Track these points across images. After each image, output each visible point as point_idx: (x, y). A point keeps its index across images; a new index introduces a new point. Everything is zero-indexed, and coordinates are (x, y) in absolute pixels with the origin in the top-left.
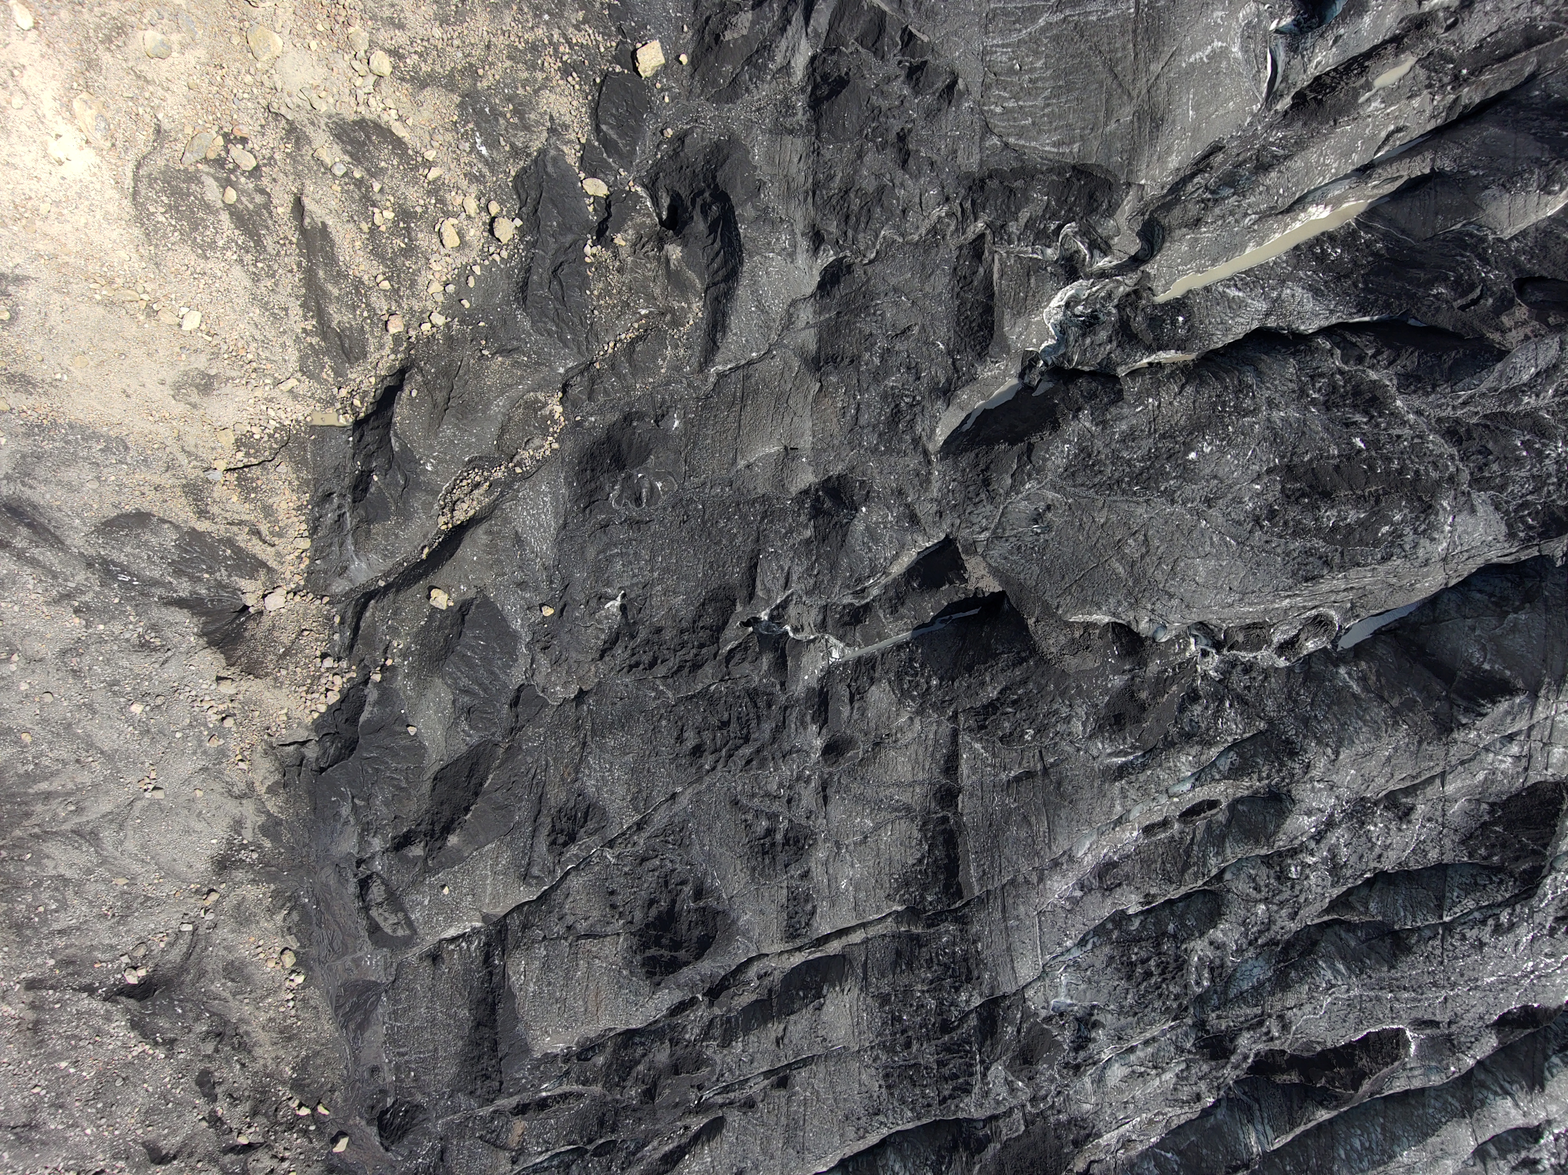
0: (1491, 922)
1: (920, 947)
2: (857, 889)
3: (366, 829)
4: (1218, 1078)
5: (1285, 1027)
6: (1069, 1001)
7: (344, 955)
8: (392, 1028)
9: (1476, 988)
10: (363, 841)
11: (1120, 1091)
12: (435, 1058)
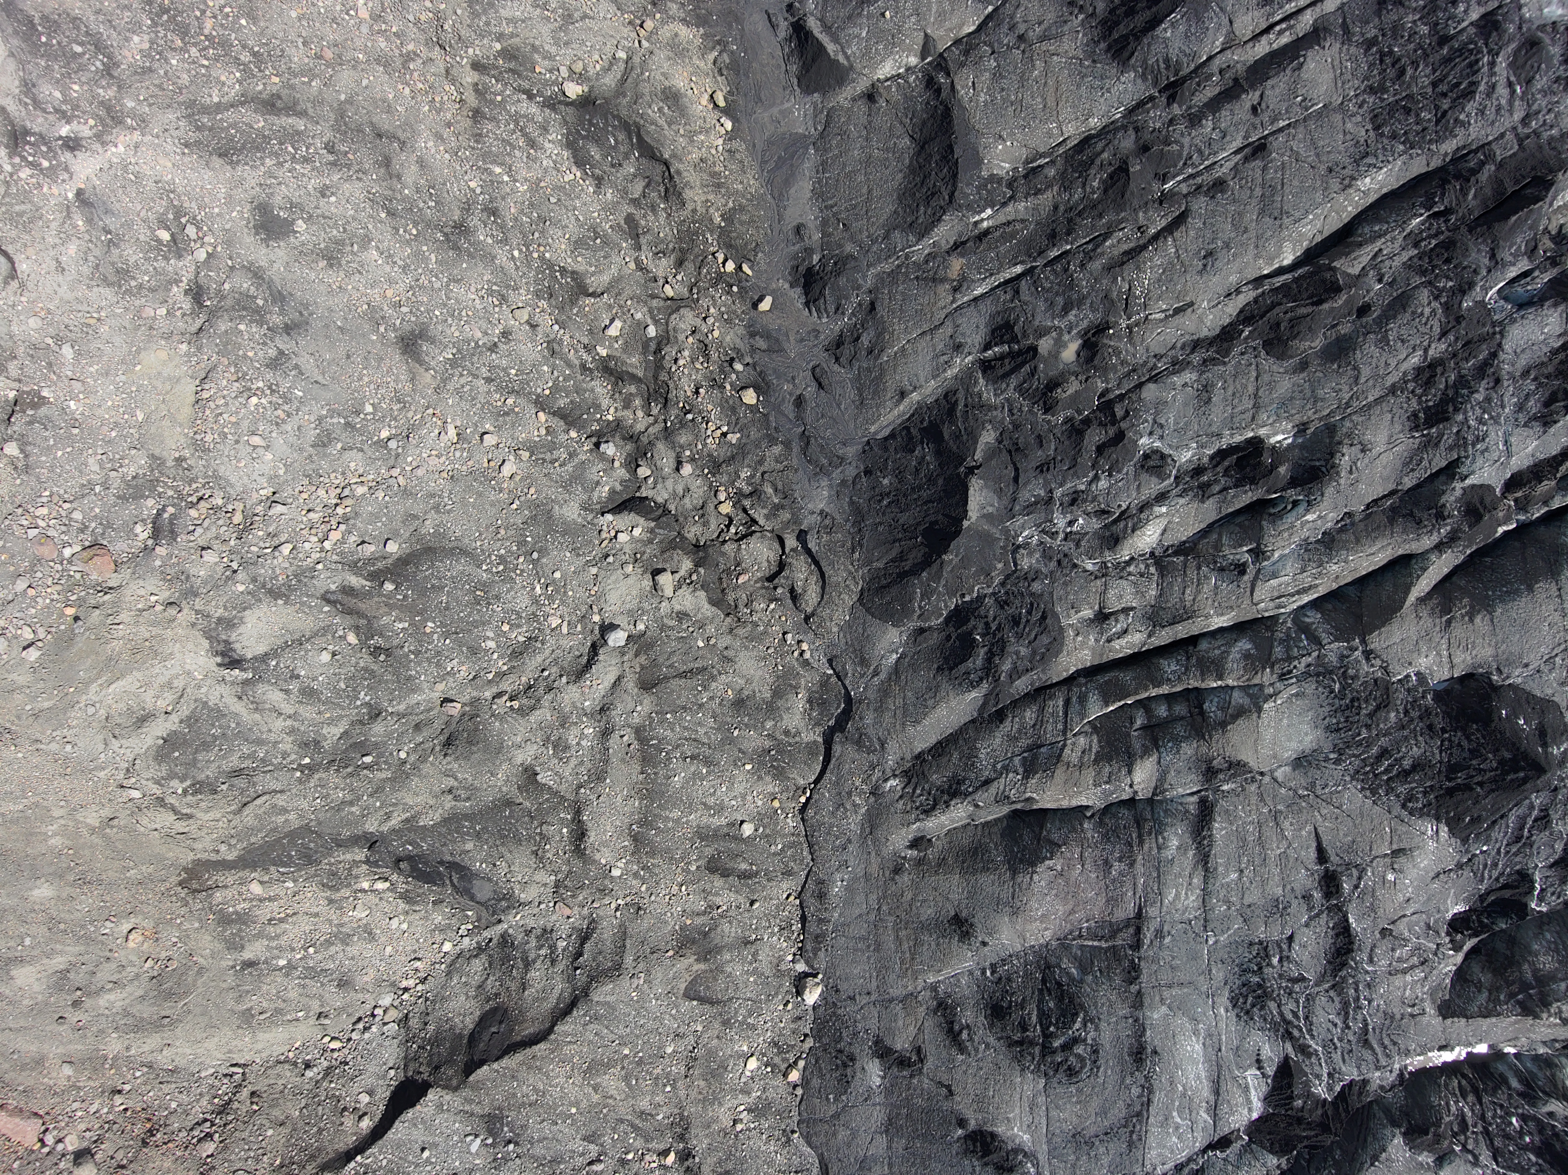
6: (1561, 12)
7: (771, 106)
8: (820, 181)
12: (869, 200)
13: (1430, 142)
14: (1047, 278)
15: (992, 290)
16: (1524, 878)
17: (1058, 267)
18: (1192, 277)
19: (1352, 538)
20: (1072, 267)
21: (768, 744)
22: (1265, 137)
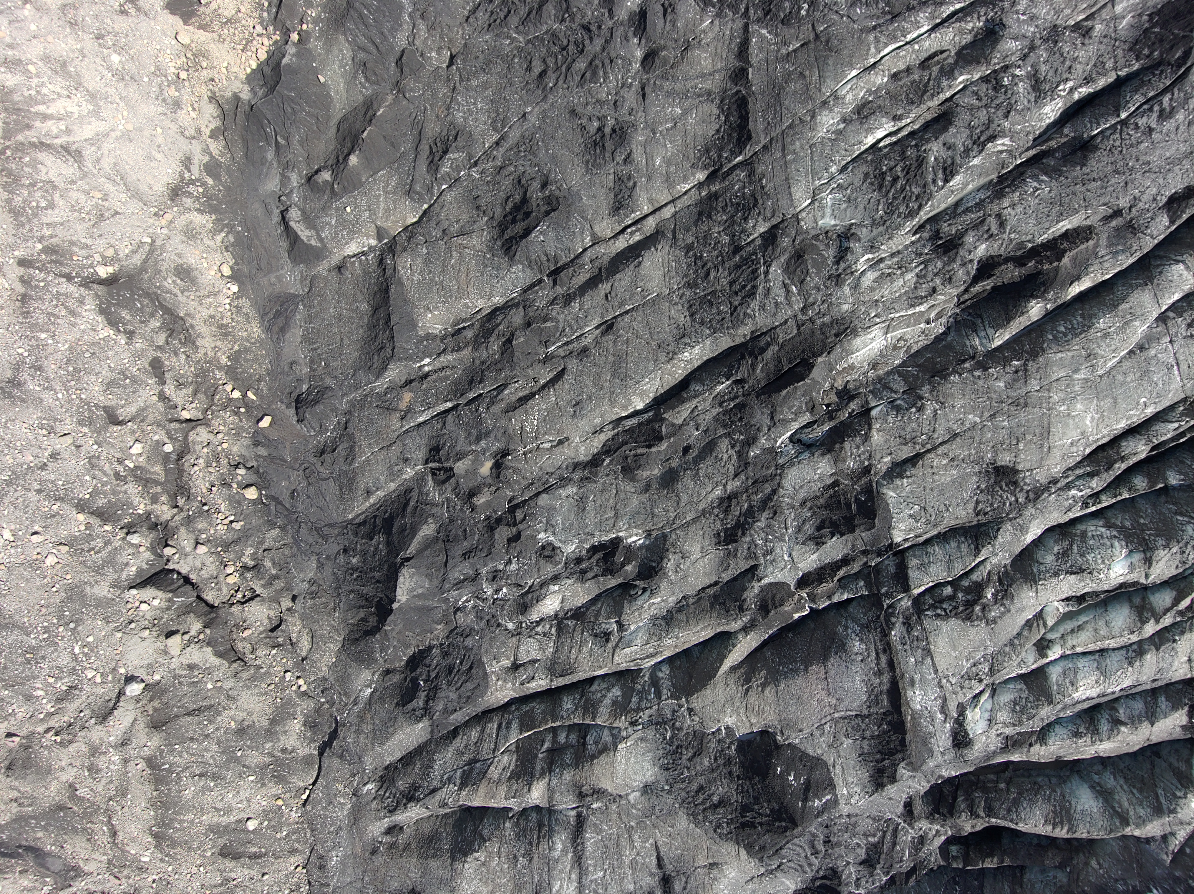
0: (1156, 108)
1: (717, 199)
2: (668, 165)
3: (287, 166)
4: (949, 271)
5: (1002, 225)
6: (833, 222)
7: (269, 273)
8: (307, 330)
9: (1149, 171)
10: (284, 179)
11: (872, 289)
12: (341, 346)
13: (728, 328)
14: (466, 414)
15: (433, 417)
16: (834, 874)
17: (473, 407)
18: (567, 420)
19: (685, 619)
20: (481, 409)
21: (267, 760)
22: (615, 318)
